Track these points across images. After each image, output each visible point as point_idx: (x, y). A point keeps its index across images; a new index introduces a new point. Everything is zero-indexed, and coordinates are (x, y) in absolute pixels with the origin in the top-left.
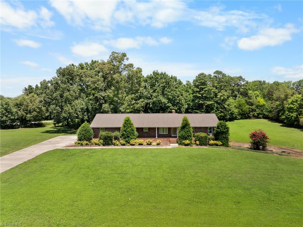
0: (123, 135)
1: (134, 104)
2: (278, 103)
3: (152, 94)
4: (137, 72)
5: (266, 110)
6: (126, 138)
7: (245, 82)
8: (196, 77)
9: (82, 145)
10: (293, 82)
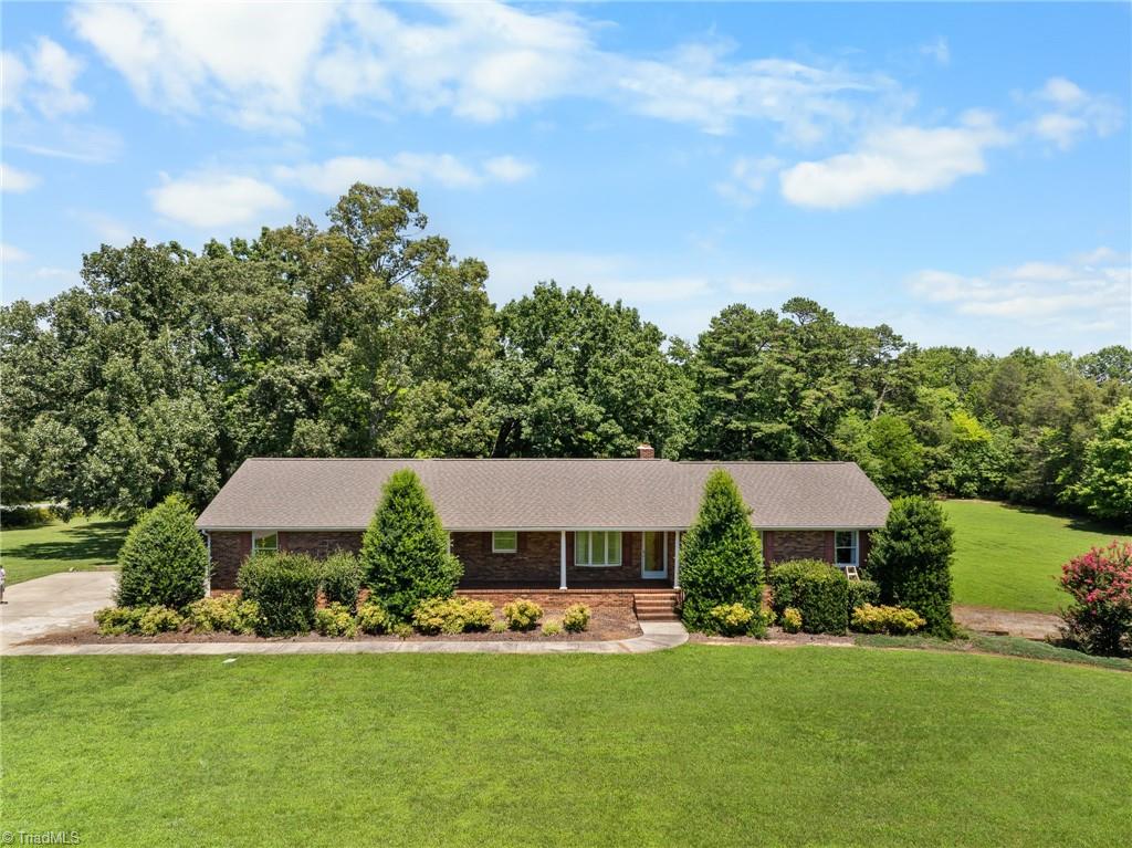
0: (375, 573)
1: (446, 422)
2: (1047, 431)
3: (532, 379)
4: (463, 275)
5: (992, 464)
6: (392, 592)
7: (903, 350)
8: (714, 321)
9: (135, 628)
10: (1076, 356)
